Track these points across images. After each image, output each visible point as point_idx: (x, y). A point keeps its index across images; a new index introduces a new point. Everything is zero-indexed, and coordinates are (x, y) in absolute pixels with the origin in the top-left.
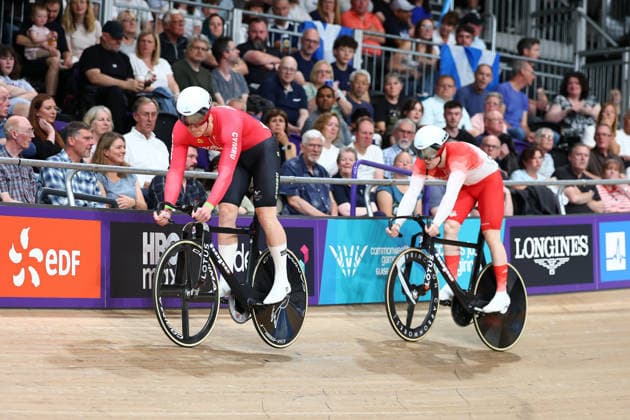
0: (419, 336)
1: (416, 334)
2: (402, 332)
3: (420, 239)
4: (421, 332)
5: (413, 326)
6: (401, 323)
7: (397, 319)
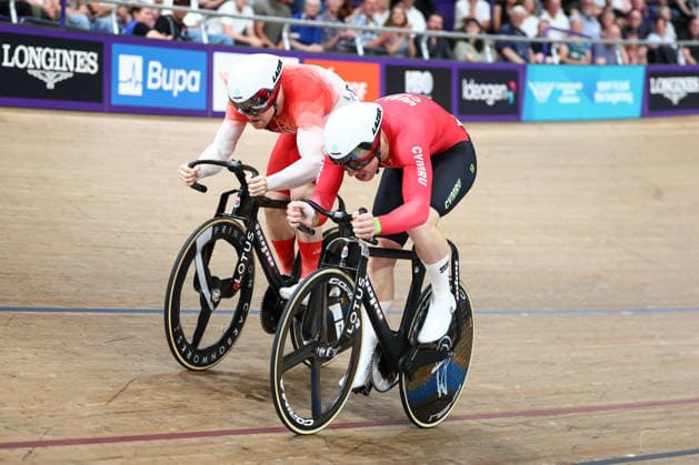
0: (210, 362)
1: (205, 360)
2: (184, 355)
3: (233, 202)
4: (214, 356)
5: (201, 347)
6: (184, 340)
7: (178, 333)
